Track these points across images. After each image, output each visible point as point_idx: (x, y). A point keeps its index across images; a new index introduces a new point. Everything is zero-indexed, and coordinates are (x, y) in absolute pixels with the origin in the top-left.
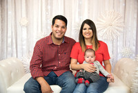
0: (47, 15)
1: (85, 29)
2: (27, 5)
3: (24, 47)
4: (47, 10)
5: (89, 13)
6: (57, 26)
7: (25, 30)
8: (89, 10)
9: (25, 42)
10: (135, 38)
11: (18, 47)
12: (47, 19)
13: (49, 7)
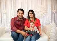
0: (14, 9)
1: (30, 14)
2: (6, 5)
3: (5, 22)
4: (14, 7)
5: (31, 7)
6: (20, 13)
7: (5, 15)
8: (31, 6)
9: (5, 20)
10: (51, 17)
11: (2, 22)
12: (14, 10)
13: (15, 5)
